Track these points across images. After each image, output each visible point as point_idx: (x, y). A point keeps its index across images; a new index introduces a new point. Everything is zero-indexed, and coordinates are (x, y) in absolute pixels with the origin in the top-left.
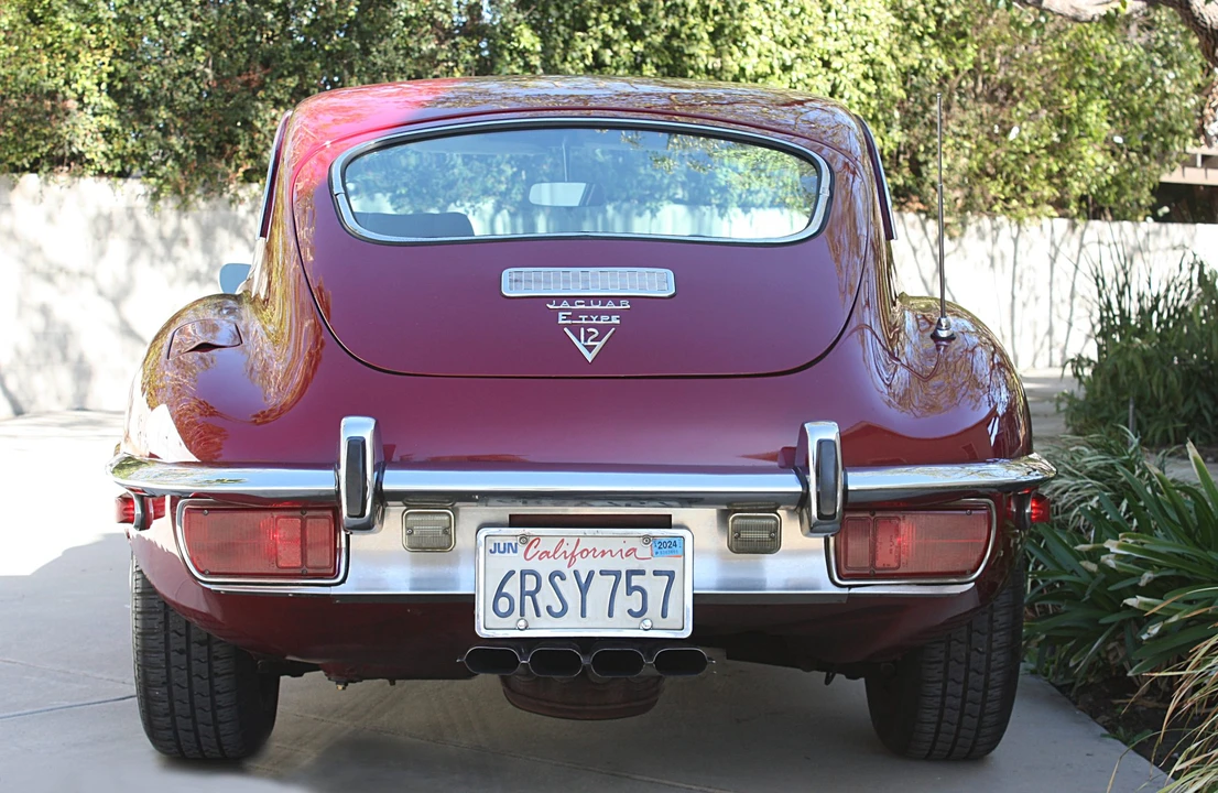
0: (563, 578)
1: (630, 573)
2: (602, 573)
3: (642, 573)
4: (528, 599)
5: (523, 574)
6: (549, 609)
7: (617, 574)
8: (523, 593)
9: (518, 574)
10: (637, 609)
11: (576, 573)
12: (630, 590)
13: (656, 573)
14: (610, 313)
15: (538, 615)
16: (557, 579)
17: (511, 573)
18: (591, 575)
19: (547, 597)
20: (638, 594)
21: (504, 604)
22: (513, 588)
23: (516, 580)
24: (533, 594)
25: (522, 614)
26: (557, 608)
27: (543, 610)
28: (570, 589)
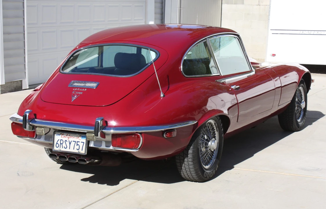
0: (67, 141)
1: (77, 142)
2: (73, 141)
3: (79, 142)
4: (61, 145)
5: (61, 140)
6: (64, 147)
7: (75, 142)
8: (61, 144)
9: (60, 140)
10: (78, 149)
11: (69, 141)
12: (77, 145)
13: (82, 142)
14: (81, 91)
15: (63, 148)
16: (66, 141)
17: (59, 140)
18: (71, 141)
19: (64, 145)
20: (78, 146)
21: (57, 145)
22: (59, 142)
23: (60, 141)
24: (62, 144)
25: (60, 147)
26: (66, 147)
27: (63, 147)
28: (68, 143)
